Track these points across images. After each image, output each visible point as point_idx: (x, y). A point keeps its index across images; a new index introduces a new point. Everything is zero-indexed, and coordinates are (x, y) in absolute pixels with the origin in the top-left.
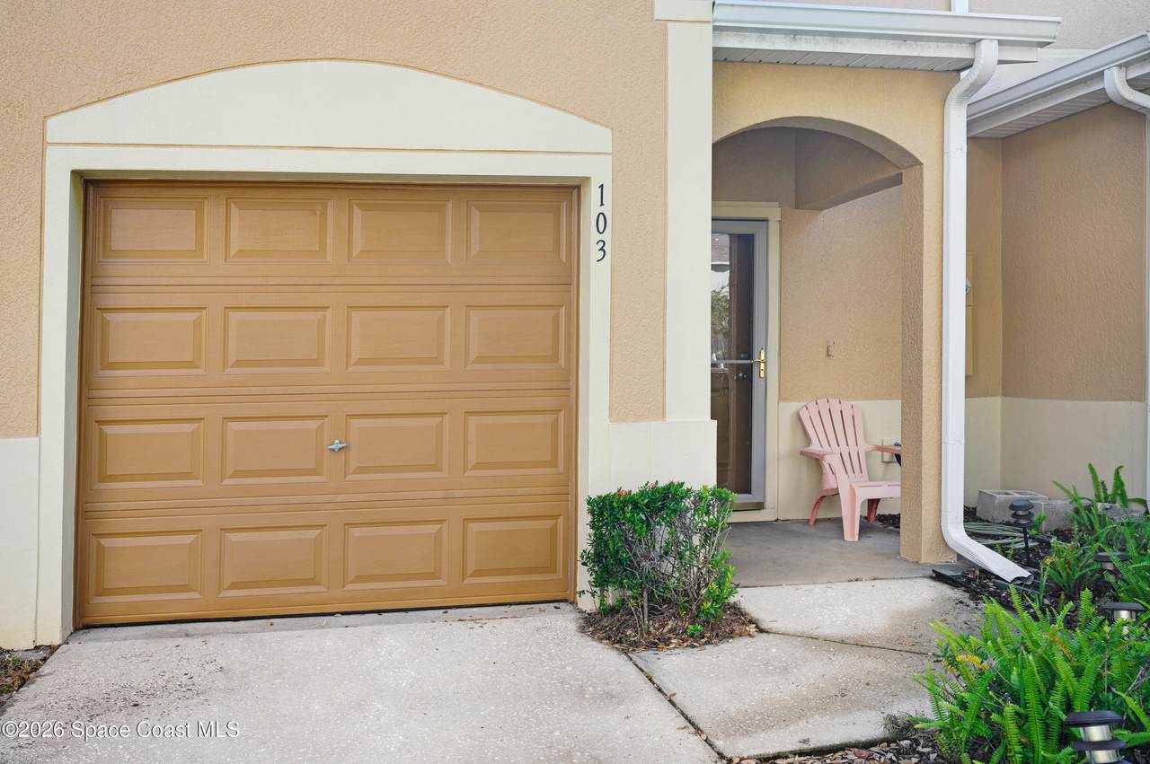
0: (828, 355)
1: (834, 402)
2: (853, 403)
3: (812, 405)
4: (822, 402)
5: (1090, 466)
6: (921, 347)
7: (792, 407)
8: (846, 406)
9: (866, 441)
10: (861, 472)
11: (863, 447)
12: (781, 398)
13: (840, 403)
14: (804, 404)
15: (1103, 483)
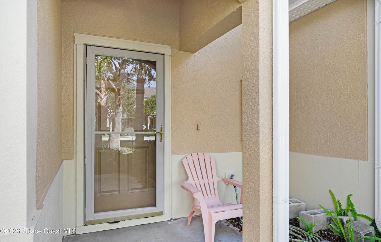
0: (198, 129)
1: (201, 154)
2: (211, 154)
3: (189, 157)
4: (195, 154)
5: (330, 191)
6: (258, 130)
7: (178, 157)
8: (207, 156)
9: (218, 176)
10: (215, 194)
11: (216, 179)
12: (173, 152)
13: (204, 155)
14: (185, 155)
15: (338, 201)
